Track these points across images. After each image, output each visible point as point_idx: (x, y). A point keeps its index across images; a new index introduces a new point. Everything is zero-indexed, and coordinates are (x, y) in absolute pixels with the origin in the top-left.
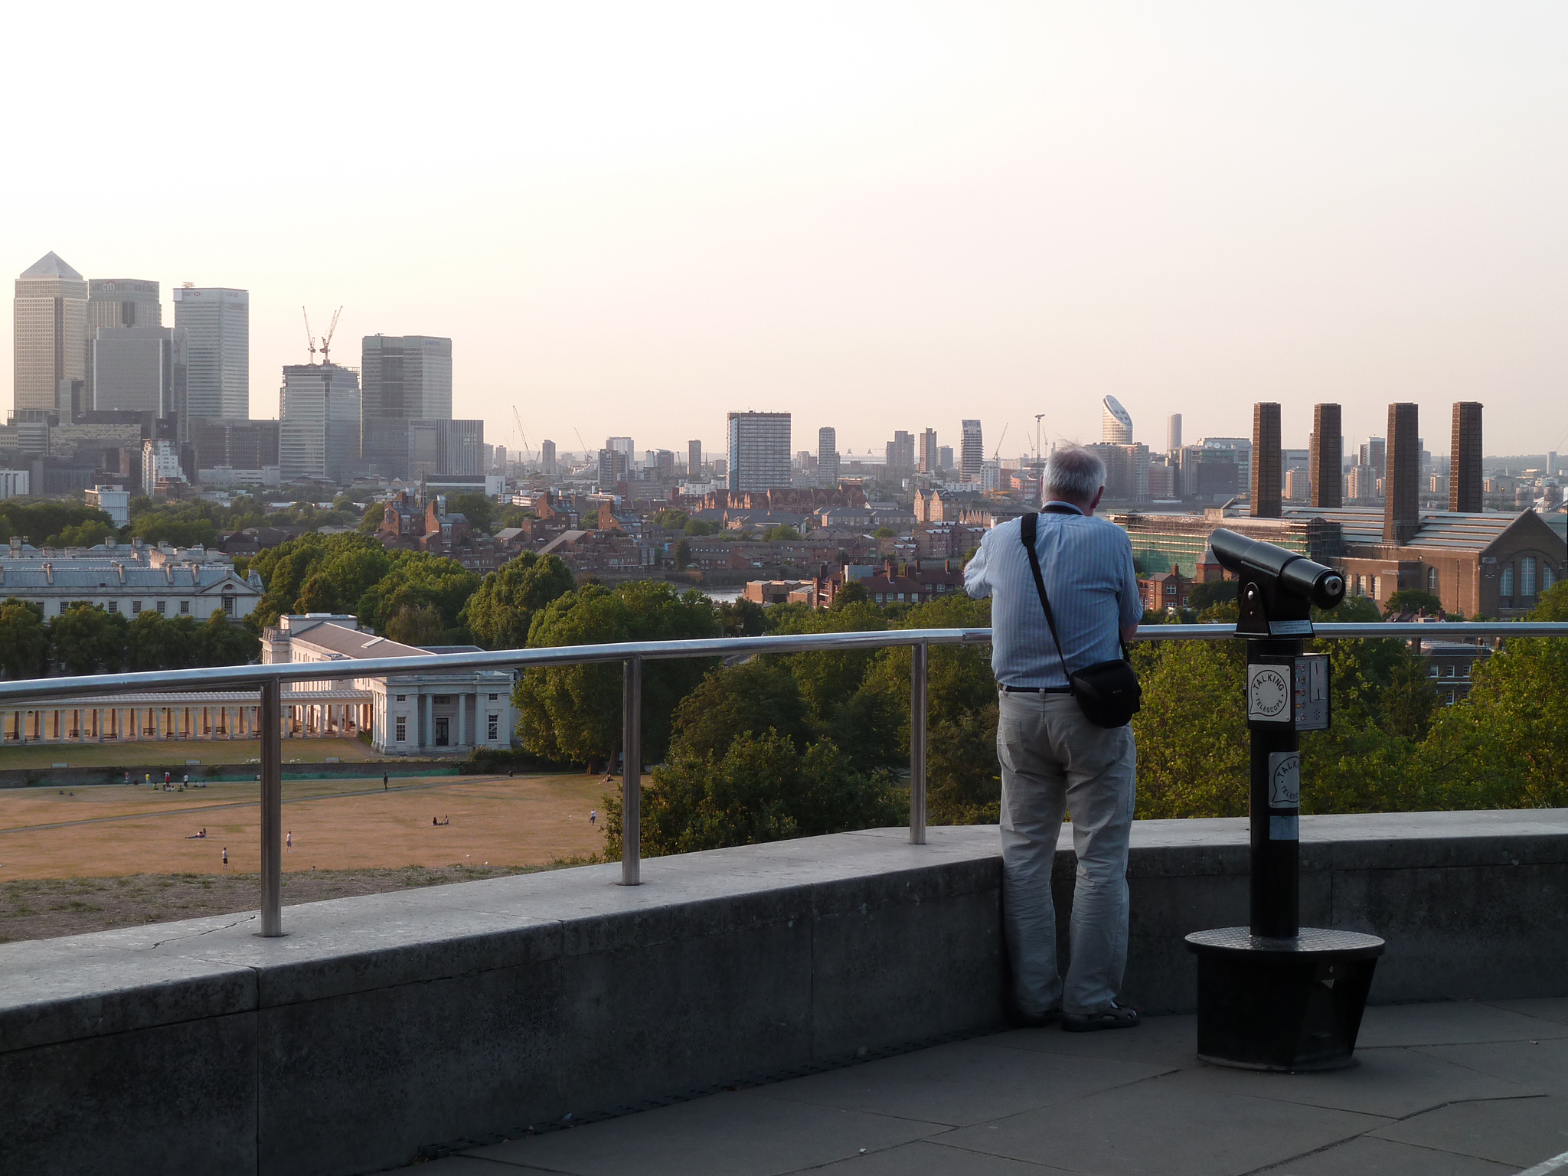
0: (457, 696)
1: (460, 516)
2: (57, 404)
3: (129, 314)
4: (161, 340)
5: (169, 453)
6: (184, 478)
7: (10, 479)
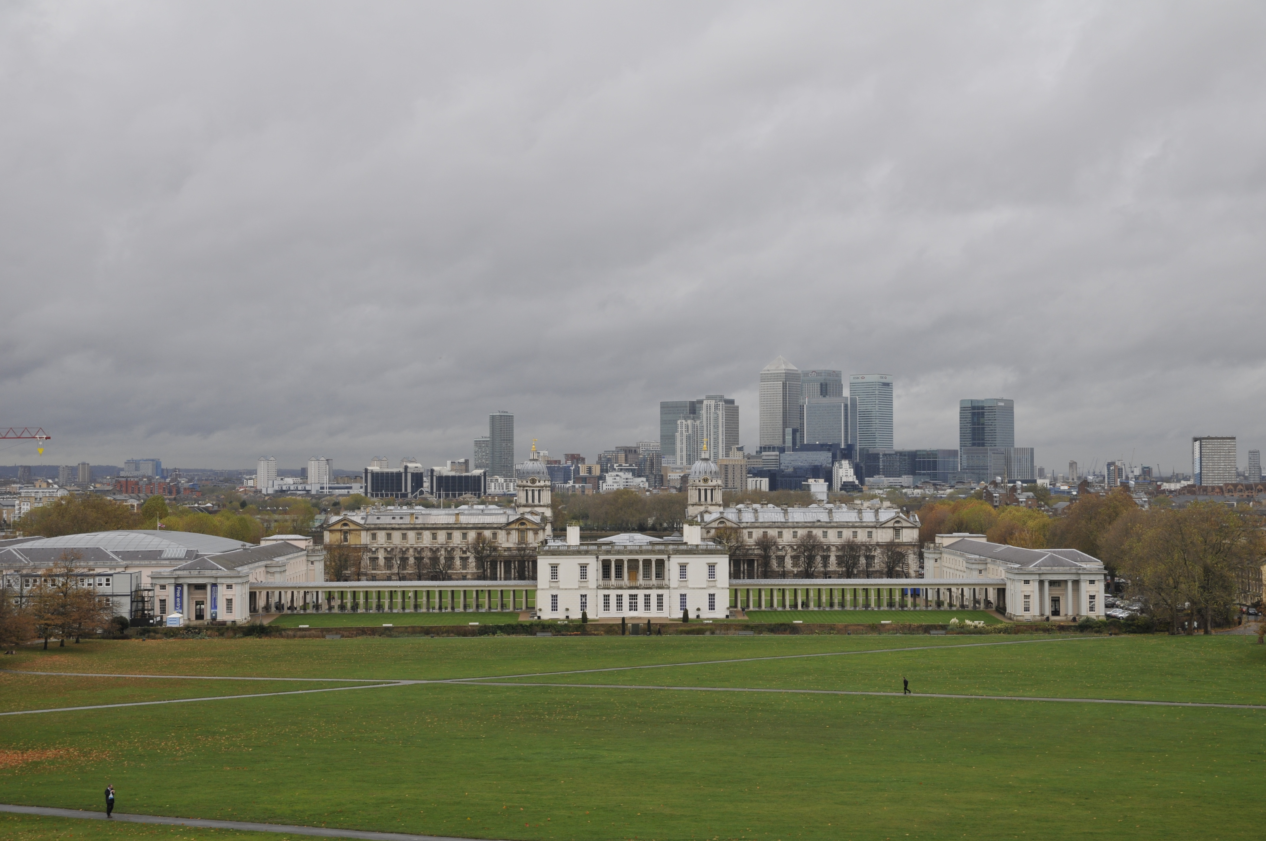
0: (1066, 581)
1: (1031, 494)
2: (784, 442)
3: (824, 390)
4: (843, 404)
5: (848, 467)
6: (857, 482)
7: (758, 483)
